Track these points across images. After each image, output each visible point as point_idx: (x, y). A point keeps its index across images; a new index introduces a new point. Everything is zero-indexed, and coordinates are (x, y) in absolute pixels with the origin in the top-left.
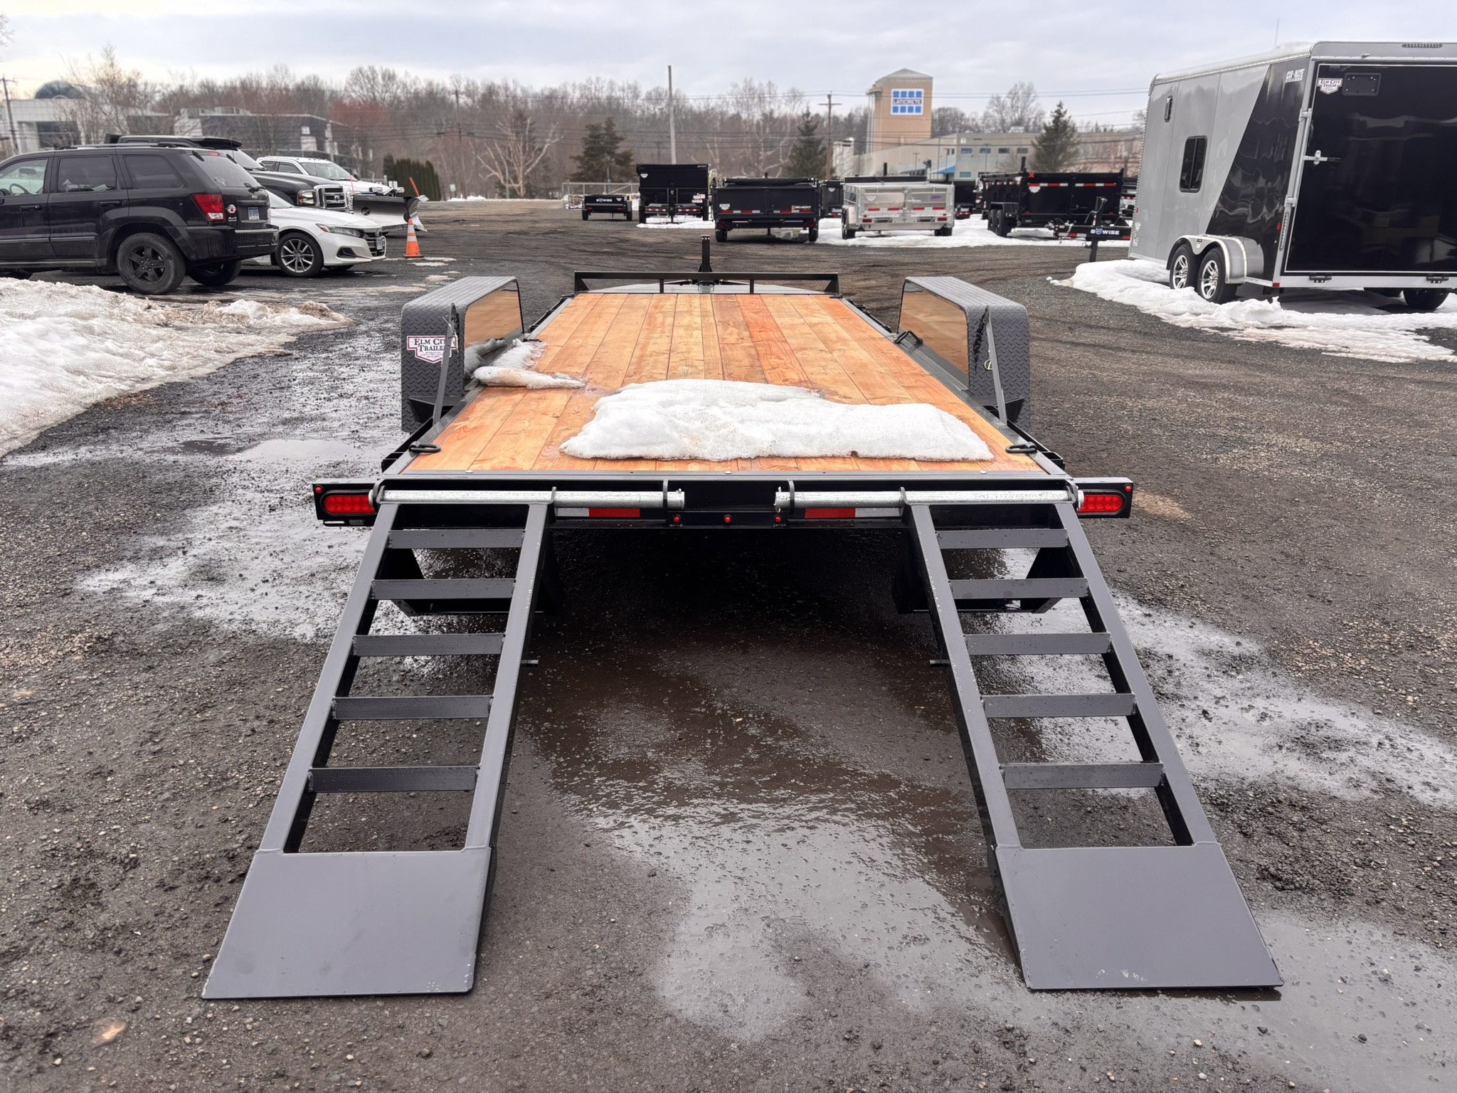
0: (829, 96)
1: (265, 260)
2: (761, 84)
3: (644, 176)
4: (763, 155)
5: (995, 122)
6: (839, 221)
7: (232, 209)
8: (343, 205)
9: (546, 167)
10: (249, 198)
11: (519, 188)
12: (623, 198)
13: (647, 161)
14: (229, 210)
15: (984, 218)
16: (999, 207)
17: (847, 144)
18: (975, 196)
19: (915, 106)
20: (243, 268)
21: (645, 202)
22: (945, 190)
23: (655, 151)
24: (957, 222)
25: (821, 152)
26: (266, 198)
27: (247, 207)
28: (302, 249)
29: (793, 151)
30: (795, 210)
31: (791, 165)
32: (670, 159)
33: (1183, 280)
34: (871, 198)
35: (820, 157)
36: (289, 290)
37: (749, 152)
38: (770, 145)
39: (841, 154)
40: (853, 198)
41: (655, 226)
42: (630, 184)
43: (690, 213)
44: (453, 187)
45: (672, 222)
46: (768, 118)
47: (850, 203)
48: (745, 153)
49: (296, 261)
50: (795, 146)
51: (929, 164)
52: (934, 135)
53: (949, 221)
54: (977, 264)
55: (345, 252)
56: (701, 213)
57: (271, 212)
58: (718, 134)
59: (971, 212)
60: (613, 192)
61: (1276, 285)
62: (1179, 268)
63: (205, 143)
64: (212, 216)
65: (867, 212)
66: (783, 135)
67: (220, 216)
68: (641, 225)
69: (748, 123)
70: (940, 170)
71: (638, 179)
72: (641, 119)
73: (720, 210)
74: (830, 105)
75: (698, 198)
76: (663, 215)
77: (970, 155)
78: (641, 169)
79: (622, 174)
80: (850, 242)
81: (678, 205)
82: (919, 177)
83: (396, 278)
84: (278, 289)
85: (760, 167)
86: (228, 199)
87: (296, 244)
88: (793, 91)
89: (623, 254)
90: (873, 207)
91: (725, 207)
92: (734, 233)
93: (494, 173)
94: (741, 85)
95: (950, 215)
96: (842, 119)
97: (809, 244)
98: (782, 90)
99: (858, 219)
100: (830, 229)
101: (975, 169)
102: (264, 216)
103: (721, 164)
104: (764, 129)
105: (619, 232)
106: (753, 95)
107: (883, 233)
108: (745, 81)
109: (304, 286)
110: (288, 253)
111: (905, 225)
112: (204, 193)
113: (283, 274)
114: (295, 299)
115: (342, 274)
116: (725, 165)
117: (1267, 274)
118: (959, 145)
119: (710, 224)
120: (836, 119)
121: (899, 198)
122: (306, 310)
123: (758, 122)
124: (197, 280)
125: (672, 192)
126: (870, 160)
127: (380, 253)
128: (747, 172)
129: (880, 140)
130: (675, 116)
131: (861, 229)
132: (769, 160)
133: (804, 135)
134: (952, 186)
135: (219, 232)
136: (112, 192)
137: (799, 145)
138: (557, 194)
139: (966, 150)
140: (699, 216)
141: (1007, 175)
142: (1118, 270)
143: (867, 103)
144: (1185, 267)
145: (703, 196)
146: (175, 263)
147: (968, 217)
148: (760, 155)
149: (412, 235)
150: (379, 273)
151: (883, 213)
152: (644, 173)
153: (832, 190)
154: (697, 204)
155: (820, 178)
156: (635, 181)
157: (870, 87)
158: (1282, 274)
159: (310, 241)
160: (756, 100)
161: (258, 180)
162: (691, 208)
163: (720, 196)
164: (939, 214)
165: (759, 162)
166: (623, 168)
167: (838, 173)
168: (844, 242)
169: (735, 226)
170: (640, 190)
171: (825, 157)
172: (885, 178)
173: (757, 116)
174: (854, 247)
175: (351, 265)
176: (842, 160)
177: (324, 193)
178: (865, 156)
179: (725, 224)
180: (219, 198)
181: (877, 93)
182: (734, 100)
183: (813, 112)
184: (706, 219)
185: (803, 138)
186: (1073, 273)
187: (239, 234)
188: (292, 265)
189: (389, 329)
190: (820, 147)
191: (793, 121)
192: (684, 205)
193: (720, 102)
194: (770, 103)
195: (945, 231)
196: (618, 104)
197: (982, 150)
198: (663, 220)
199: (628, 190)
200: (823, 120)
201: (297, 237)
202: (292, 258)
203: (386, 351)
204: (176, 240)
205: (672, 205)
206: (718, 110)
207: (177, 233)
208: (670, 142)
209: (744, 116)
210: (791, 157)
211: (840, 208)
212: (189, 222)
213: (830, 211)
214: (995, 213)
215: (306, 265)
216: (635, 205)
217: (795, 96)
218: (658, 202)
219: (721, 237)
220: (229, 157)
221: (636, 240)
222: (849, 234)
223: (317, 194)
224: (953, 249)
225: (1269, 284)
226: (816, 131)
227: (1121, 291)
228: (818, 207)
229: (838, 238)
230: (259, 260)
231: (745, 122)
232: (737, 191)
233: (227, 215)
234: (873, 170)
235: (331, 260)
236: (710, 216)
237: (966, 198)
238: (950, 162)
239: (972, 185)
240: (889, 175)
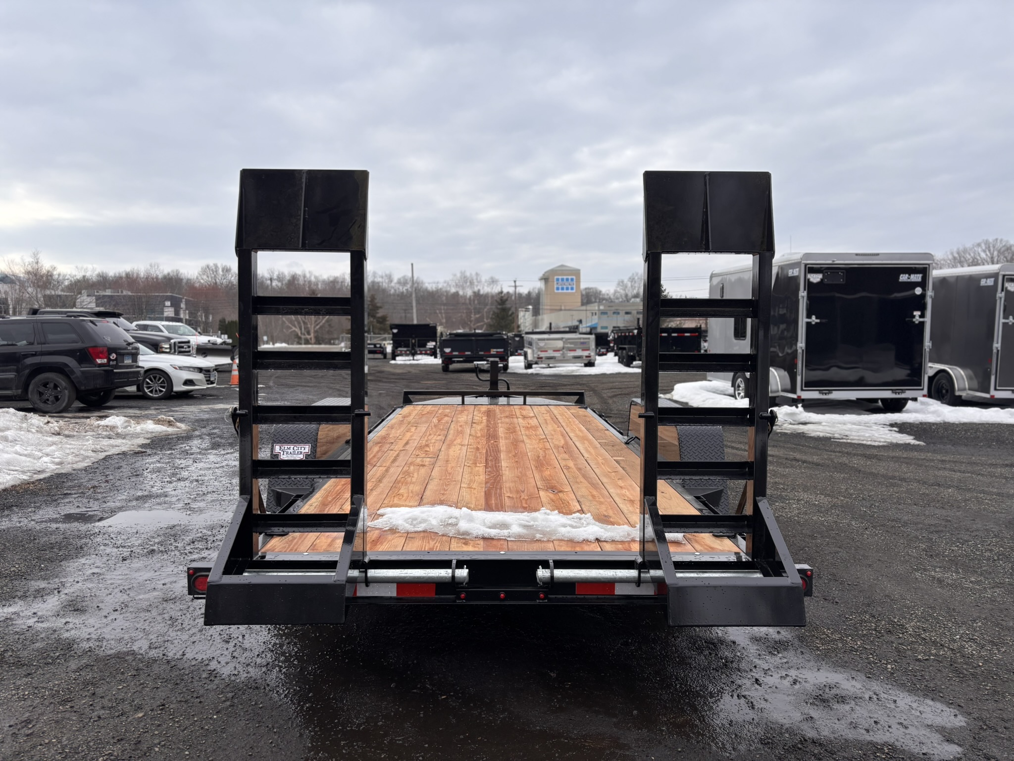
0: (515, 282)
1: (132, 389)
2: (471, 274)
3: (395, 331)
4: (473, 317)
5: (621, 296)
6: (522, 358)
7: (113, 356)
8: (189, 352)
9: (330, 325)
10: (126, 349)
11: (311, 339)
12: (380, 344)
13: (397, 321)
14: (111, 357)
15: (616, 355)
16: (624, 349)
17: (527, 310)
18: (609, 342)
19: (570, 287)
20: (116, 394)
21: (396, 346)
22: (589, 339)
23: (403, 315)
24: (597, 357)
25: (511, 315)
26: (137, 349)
27: (123, 355)
28: (159, 380)
29: (493, 314)
30: (493, 351)
31: (492, 323)
32: (413, 320)
33: (742, 394)
34: (542, 344)
35: (510, 318)
36: (147, 408)
37: (464, 315)
38: (478, 311)
39: (524, 316)
40: (530, 344)
41: (402, 362)
42: (386, 336)
43: (426, 354)
44: (265, 338)
45: (413, 360)
46: (477, 295)
47: (529, 348)
48: (462, 316)
49: (154, 389)
50: (494, 312)
51: (580, 321)
52: (583, 304)
53: (592, 358)
54: (611, 385)
55: (188, 382)
56: (433, 354)
57: (140, 358)
58: (445, 305)
59: (608, 351)
60: (374, 341)
61: (799, 397)
62: (739, 386)
63: (99, 314)
64: (99, 361)
65: (539, 353)
66: (486, 305)
67: (105, 361)
68: (393, 362)
69: (464, 297)
70: (588, 325)
71: (391, 332)
72: (394, 295)
73: (444, 352)
74: (515, 287)
75: (431, 345)
76: (407, 355)
77: (606, 316)
78: (393, 327)
79: (381, 329)
80: (530, 371)
81: (417, 349)
82: (574, 330)
83: (222, 399)
84: (140, 408)
85: (472, 325)
86: (111, 350)
87: (155, 378)
88: (492, 278)
89: (380, 381)
90: (543, 350)
91: (448, 350)
92: (452, 367)
93: (294, 329)
94: (459, 275)
95: (593, 354)
96: (524, 295)
97: (503, 373)
98: (484, 278)
99: (534, 357)
100: (516, 363)
101: (608, 325)
102: (135, 360)
103: (447, 322)
104: (474, 301)
105: (377, 366)
106: (466, 280)
107: (551, 365)
108: (461, 272)
109: (158, 405)
110: (149, 384)
111: (564, 360)
112: (96, 347)
113: (145, 397)
114: (151, 414)
115: (185, 396)
116: (449, 323)
117: (793, 390)
118: (599, 310)
119: (438, 361)
120: (520, 295)
121: (560, 344)
122: (159, 422)
123: (470, 297)
124: (82, 402)
125: (413, 341)
126: (542, 320)
127: (212, 383)
128: (464, 328)
129: (549, 307)
130: (416, 293)
131: (536, 363)
132: (478, 320)
133: (500, 304)
134: (593, 337)
135: (102, 372)
136: (30, 346)
137: (496, 311)
138: (337, 342)
139: (604, 313)
140: (431, 355)
141: (628, 329)
142: (702, 388)
143: (540, 285)
144: (742, 385)
145: (434, 343)
146: (69, 392)
147: (606, 354)
148: (471, 317)
149: (235, 370)
150: (211, 396)
151: (551, 353)
152: (395, 328)
153: (517, 339)
154: (431, 349)
155: (509, 332)
156: (389, 334)
157: (541, 275)
158: (802, 390)
159: (165, 375)
160: (468, 284)
161: (133, 337)
162: (426, 351)
163: (444, 344)
164: (586, 353)
165: (471, 321)
166: (382, 325)
167: (522, 328)
168: (525, 371)
169: (454, 362)
170: (392, 340)
171: (514, 318)
172: (551, 332)
173: (469, 293)
174: (532, 374)
175: (191, 391)
176: (525, 319)
177: (177, 344)
178: (540, 317)
179: (448, 360)
180: (105, 349)
181: (546, 279)
182: (454, 284)
183: (505, 291)
184: (436, 357)
185: (499, 307)
186: (673, 390)
187: (116, 373)
188: (151, 392)
189: (215, 434)
190: (510, 312)
191: (493, 297)
192: (422, 349)
193: (445, 285)
194: (477, 286)
195: (590, 364)
196: (379, 286)
197: (614, 313)
198: (407, 358)
199: (385, 339)
200: (512, 295)
201: (157, 373)
202: (151, 387)
203: (212, 449)
204: (72, 377)
205: (413, 349)
206: (444, 290)
207: (73, 372)
208: (412, 309)
209: (461, 293)
210: (492, 318)
211: (522, 350)
212: (82, 365)
213: (517, 352)
214: (622, 353)
215: (161, 391)
216: (389, 349)
217: (493, 282)
218: (405, 347)
219: (445, 368)
220: (114, 323)
221: (388, 372)
222: (529, 366)
223: (173, 345)
224: (596, 376)
225: (794, 396)
226: (507, 302)
227: (704, 401)
228: (508, 350)
229: (522, 369)
230: (128, 389)
231: (461, 297)
232: (456, 341)
233: (109, 360)
234: (544, 327)
235: (178, 387)
236: (439, 356)
237: (602, 343)
238: (594, 321)
239: (606, 335)
240: (553, 330)
